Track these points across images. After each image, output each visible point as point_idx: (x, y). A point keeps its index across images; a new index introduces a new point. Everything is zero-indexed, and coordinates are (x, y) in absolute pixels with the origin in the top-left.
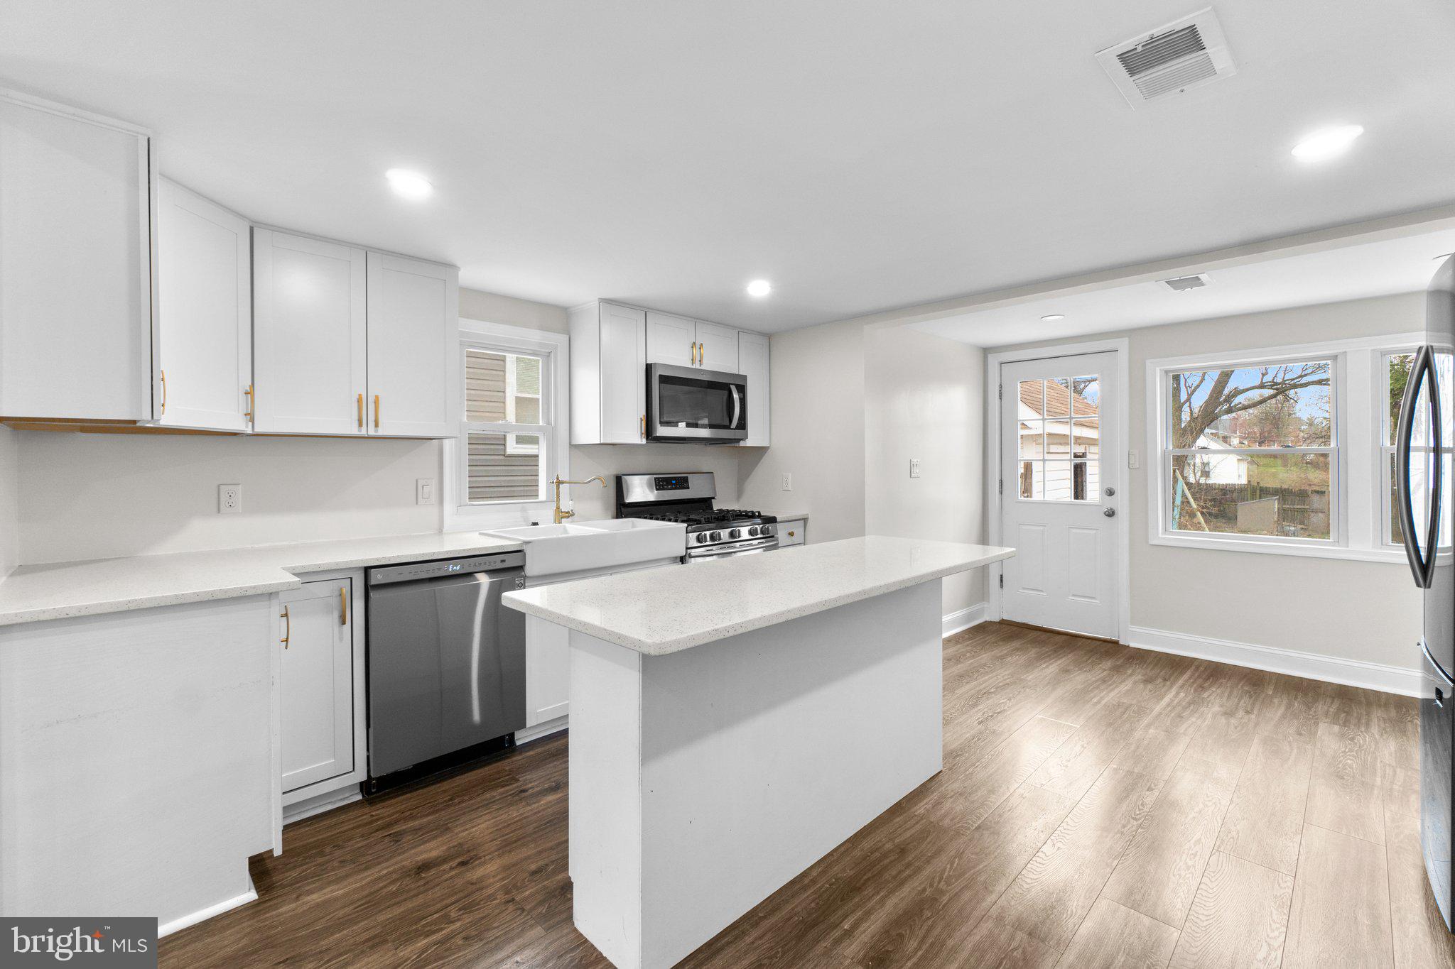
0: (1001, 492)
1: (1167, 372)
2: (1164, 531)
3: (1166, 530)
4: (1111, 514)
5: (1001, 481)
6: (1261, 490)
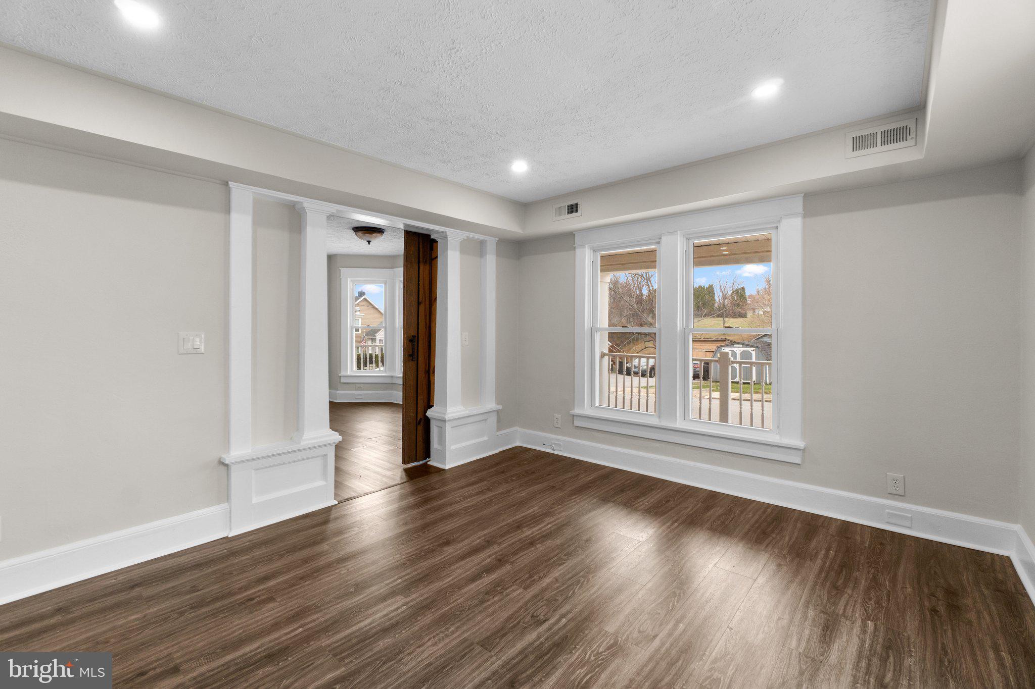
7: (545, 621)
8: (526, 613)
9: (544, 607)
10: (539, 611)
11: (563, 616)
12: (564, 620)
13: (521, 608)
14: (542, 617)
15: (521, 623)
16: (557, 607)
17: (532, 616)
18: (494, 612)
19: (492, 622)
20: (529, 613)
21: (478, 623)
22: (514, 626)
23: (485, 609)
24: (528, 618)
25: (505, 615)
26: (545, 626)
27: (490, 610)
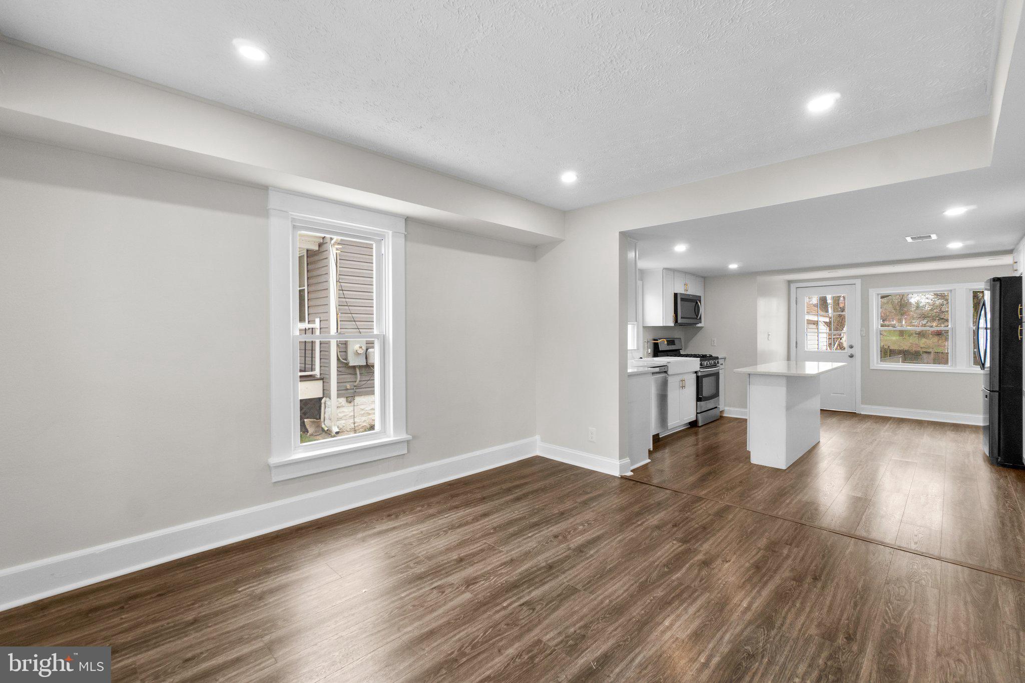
0: (796, 347)
1: (878, 294)
2: (876, 362)
3: (877, 363)
4: (851, 356)
5: (796, 343)
6: (891, 351)
7: (523, 604)
8: (540, 613)
9: (521, 617)
10: (527, 614)
11: (505, 608)
12: (505, 604)
13: (545, 618)
14: (525, 608)
15: (545, 604)
16: (508, 617)
17: (534, 609)
18: (572, 615)
19: (572, 606)
20: (537, 612)
21: (584, 606)
22: (551, 602)
23: (582, 619)
24: (538, 608)
25: (560, 613)
26: (522, 601)
27: (575, 618)
